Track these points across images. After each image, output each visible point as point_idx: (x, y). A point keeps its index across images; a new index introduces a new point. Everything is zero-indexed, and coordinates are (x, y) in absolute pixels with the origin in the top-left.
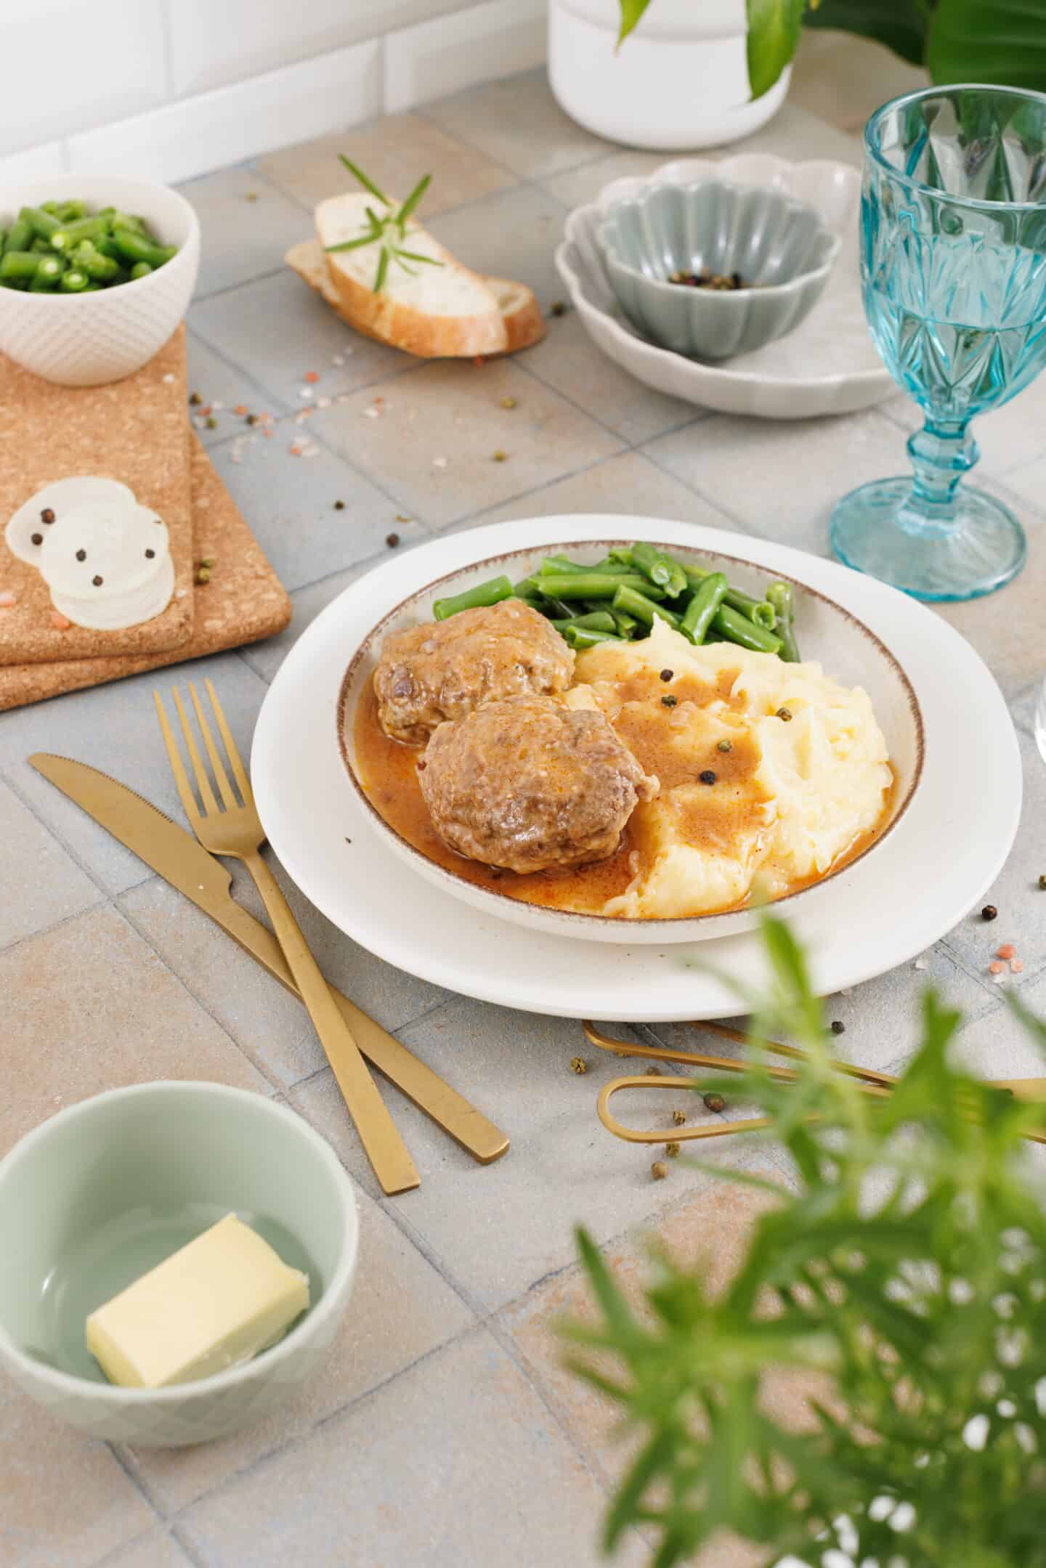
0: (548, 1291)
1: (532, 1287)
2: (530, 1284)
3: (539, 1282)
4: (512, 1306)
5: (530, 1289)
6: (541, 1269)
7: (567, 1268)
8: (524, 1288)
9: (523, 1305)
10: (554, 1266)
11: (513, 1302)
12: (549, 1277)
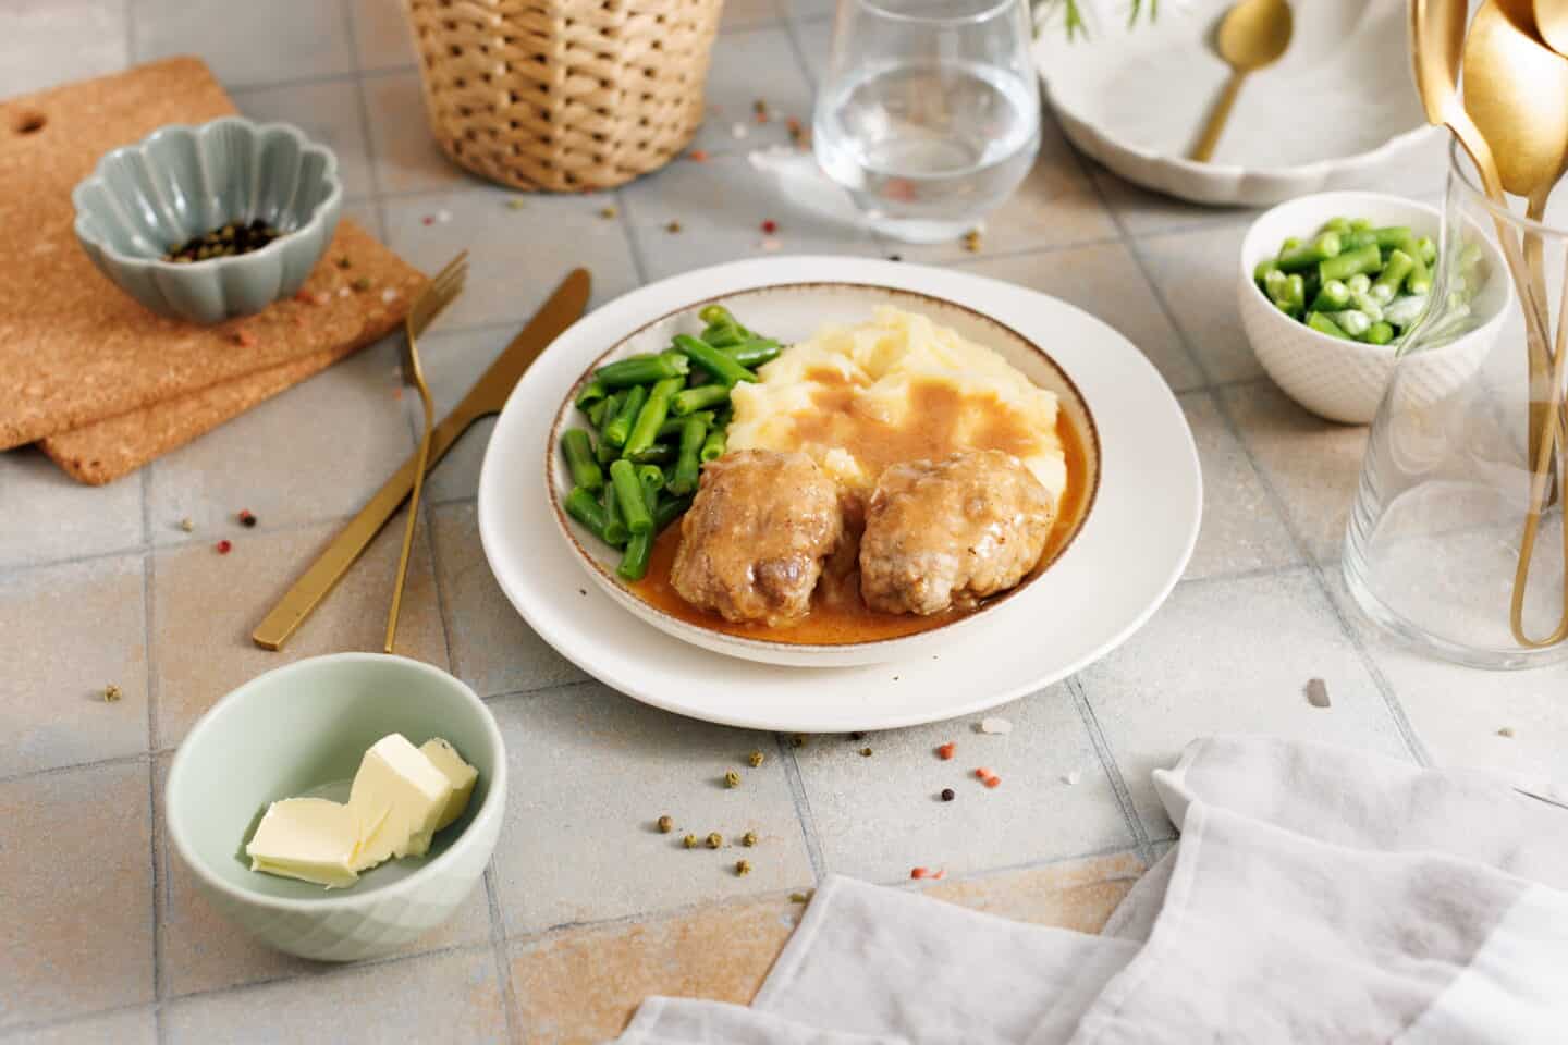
0: (563, 936)
1: (552, 929)
2: (551, 926)
3: (560, 927)
4: (526, 937)
5: (551, 929)
6: (569, 915)
7: (592, 924)
8: (545, 927)
9: (536, 940)
10: (583, 918)
11: (530, 935)
12: (572, 926)
